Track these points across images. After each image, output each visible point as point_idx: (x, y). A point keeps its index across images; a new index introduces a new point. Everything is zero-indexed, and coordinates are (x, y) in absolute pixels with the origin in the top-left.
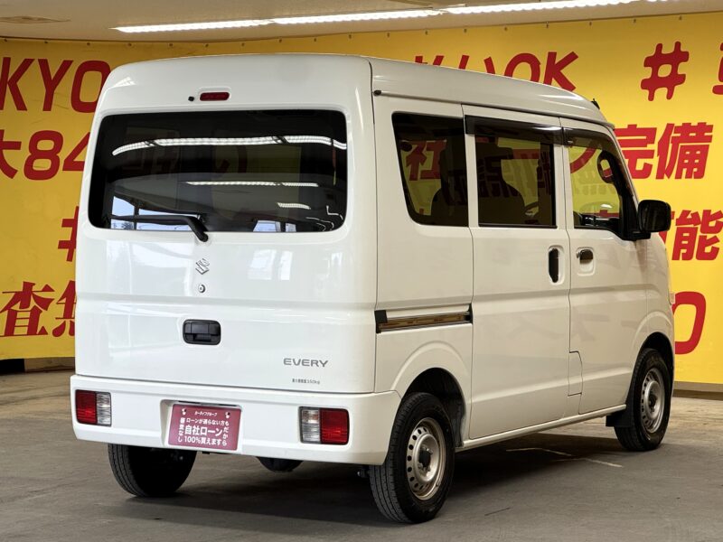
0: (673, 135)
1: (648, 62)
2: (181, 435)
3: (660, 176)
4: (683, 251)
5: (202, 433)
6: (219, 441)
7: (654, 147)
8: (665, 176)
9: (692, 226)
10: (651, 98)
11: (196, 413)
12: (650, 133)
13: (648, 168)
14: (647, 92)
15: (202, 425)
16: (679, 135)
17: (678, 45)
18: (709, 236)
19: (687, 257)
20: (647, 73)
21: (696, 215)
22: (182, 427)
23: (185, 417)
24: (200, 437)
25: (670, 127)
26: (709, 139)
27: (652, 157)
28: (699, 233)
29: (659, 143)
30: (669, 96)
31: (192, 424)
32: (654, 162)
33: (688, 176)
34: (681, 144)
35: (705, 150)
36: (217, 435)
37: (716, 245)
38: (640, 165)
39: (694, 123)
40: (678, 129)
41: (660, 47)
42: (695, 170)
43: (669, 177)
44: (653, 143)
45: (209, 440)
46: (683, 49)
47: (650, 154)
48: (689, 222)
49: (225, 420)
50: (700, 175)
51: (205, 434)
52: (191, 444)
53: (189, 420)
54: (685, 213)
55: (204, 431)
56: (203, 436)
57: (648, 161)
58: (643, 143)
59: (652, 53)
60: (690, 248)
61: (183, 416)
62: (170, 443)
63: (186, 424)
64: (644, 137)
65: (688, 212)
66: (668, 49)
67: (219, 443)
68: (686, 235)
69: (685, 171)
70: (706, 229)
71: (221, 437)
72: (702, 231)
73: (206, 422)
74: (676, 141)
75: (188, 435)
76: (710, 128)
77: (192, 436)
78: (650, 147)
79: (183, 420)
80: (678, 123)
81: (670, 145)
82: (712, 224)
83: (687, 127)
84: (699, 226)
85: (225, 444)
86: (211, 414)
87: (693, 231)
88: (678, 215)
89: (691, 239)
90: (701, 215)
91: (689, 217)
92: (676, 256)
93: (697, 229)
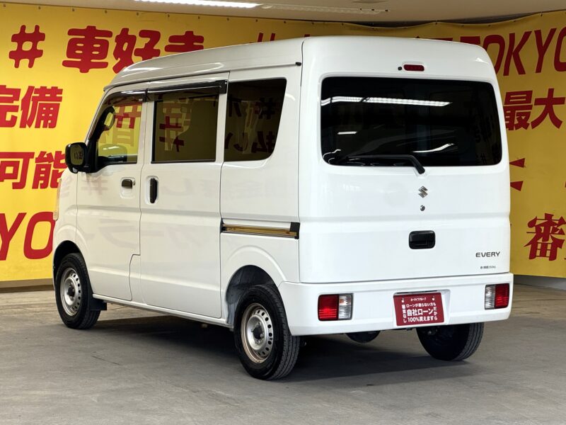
0: (33, 95)
1: (15, 38)
2: (405, 317)
3: (22, 126)
4: (41, 182)
5: (419, 314)
6: (432, 317)
7: (18, 103)
8: (27, 126)
9: (47, 163)
10: (17, 65)
11: (412, 300)
12: (16, 92)
13: (14, 118)
14: (13, 61)
15: (418, 308)
16: (38, 95)
17: (37, 28)
18: (60, 170)
19: (44, 186)
20: (14, 47)
21: (50, 155)
22: (404, 311)
23: (405, 303)
24: (418, 316)
25: (31, 89)
26: (60, 99)
27: (17, 111)
28: (52, 168)
29: (23, 100)
30: (31, 65)
31: (411, 308)
32: (19, 114)
33: (45, 126)
34: (39, 102)
35: (57, 107)
36: (430, 313)
38: (9, 116)
39: (49, 87)
40: (37, 91)
41: (23, 28)
42: (50, 122)
43: (30, 126)
44: (18, 100)
45: (425, 318)
46: (41, 31)
47: (15, 109)
48: (45, 160)
49: (433, 302)
50: (53, 125)
51: (422, 314)
52: (413, 323)
53: (408, 306)
54: (42, 153)
55: (420, 312)
56: (421, 315)
57: (14, 114)
58: (11, 100)
59: (17, 31)
60: (46, 179)
61: (403, 304)
62: (398, 325)
63: (407, 309)
64: (11, 96)
65: (45, 153)
66: (30, 30)
67: (432, 319)
68: (43, 169)
69: (42, 122)
71: (432, 314)
72: (55, 167)
73: (420, 305)
74: (35, 100)
75: (410, 317)
76: (60, 91)
77: (413, 317)
78: (15, 103)
79: (404, 307)
80: (37, 86)
81: (31, 103)
83: (43, 90)
84: (52, 163)
85: (436, 319)
86: (422, 299)
87: (48, 167)
88: (36, 155)
89: (47, 173)
90: (54, 155)
91: (45, 156)
92: (35, 186)
93: (51, 165)
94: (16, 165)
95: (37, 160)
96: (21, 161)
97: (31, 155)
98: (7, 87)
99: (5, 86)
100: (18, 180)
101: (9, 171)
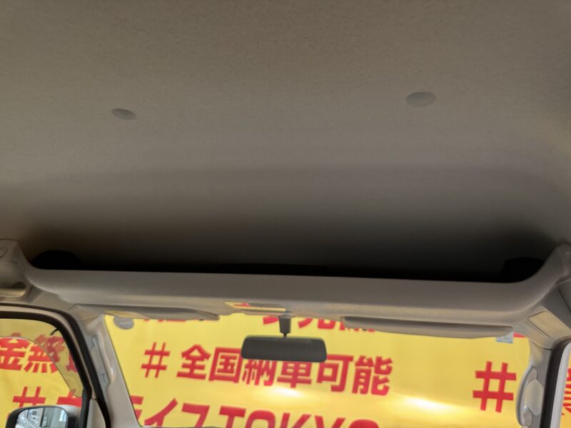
4: (361, 387)
8: (346, 328)
9: (367, 368)
18: (381, 377)
19: (364, 392)
21: (370, 361)
28: (373, 374)
37: (387, 384)
48: (365, 365)
54: (362, 358)
60: (366, 385)
65: (365, 357)
68: (363, 374)
70: (378, 371)
72: (375, 372)
82: (384, 367)
84: (373, 369)
87: (368, 373)
88: (356, 359)
89: (367, 378)
90: (374, 361)
91: (365, 360)
92: (355, 390)
93: (371, 370)
94: (335, 368)
95: (357, 364)
96: (341, 364)
97: (351, 359)
100: (338, 383)
101: (328, 372)
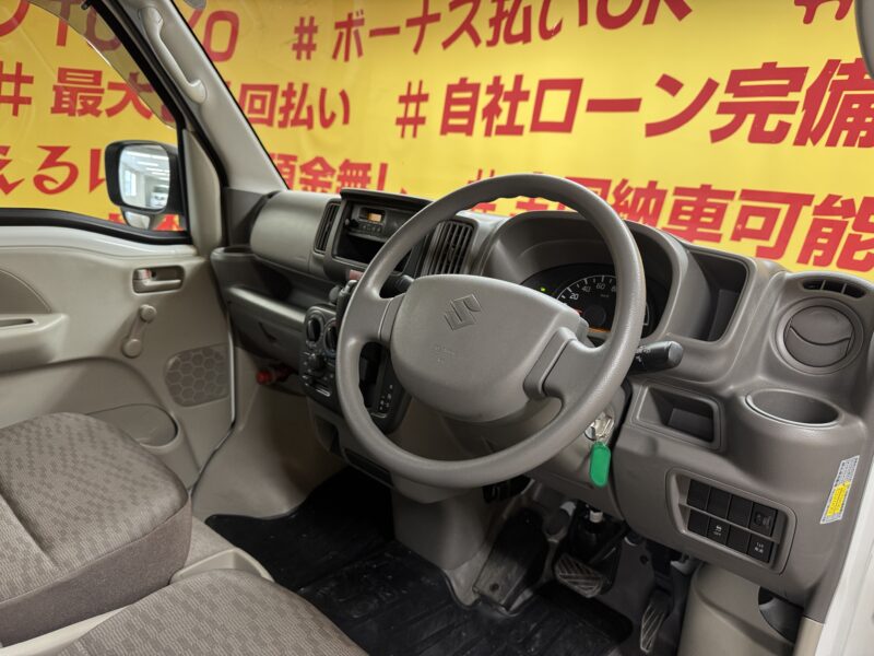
0: (836, 77)
3: (800, 141)
4: (817, 253)
7: (799, 97)
8: (809, 142)
9: (839, 218)
10: (808, 19)
12: (796, 75)
13: (783, 128)
14: (802, 10)
16: (845, 77)
18: (866, 236)
19: (822, 262)
21: (849, 204)
27: (793, 112)
28: (849, 230)
29: (809, 90)
30: (841, 15)
32: (795, 120)
33: (849, 143)
34: (845, 93)
38: (772, 123)
40: (845, 69)
42: (863, 134)
43: (815, 142)
44: (798, 89)
47: (790, 108)
48: (836, 212)
50: (869, 143)
54: (832, 199)
57: (786, 118)
58: (783, 91)
60: (830, 249)
64: (786, 82)
65: (838, 198)
68: (826, 230)
69: (844, 134)
70: (862, 225)
72: (854, 228)
74: (838, 88)
78: (792, 97)
80: (847, 60)
81: (827, 94)
84: (851, 221)
87: (839, 227)
88: (817, 201)
89: (834, 238)
90: (858, 203)
91: (838, 204)
92: (804, 258)
93: (846, 223)
94: (771, 215)
95: (818, 211)
96: (784, 208)
97: (808, 199)
98: (778, 66)
99: (775, 64)
100: (771, 243)
101: (755, 223)
